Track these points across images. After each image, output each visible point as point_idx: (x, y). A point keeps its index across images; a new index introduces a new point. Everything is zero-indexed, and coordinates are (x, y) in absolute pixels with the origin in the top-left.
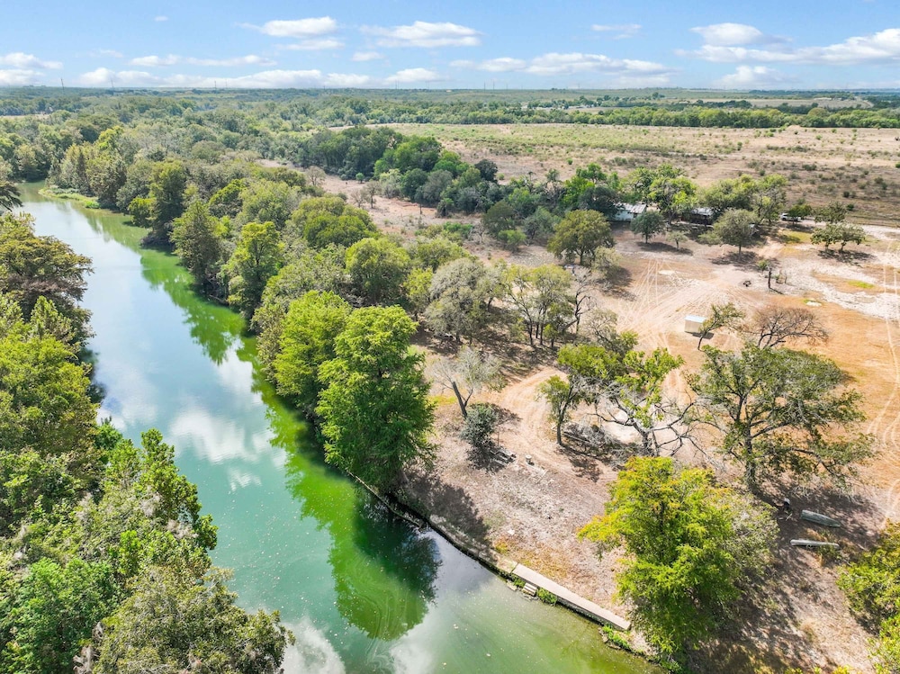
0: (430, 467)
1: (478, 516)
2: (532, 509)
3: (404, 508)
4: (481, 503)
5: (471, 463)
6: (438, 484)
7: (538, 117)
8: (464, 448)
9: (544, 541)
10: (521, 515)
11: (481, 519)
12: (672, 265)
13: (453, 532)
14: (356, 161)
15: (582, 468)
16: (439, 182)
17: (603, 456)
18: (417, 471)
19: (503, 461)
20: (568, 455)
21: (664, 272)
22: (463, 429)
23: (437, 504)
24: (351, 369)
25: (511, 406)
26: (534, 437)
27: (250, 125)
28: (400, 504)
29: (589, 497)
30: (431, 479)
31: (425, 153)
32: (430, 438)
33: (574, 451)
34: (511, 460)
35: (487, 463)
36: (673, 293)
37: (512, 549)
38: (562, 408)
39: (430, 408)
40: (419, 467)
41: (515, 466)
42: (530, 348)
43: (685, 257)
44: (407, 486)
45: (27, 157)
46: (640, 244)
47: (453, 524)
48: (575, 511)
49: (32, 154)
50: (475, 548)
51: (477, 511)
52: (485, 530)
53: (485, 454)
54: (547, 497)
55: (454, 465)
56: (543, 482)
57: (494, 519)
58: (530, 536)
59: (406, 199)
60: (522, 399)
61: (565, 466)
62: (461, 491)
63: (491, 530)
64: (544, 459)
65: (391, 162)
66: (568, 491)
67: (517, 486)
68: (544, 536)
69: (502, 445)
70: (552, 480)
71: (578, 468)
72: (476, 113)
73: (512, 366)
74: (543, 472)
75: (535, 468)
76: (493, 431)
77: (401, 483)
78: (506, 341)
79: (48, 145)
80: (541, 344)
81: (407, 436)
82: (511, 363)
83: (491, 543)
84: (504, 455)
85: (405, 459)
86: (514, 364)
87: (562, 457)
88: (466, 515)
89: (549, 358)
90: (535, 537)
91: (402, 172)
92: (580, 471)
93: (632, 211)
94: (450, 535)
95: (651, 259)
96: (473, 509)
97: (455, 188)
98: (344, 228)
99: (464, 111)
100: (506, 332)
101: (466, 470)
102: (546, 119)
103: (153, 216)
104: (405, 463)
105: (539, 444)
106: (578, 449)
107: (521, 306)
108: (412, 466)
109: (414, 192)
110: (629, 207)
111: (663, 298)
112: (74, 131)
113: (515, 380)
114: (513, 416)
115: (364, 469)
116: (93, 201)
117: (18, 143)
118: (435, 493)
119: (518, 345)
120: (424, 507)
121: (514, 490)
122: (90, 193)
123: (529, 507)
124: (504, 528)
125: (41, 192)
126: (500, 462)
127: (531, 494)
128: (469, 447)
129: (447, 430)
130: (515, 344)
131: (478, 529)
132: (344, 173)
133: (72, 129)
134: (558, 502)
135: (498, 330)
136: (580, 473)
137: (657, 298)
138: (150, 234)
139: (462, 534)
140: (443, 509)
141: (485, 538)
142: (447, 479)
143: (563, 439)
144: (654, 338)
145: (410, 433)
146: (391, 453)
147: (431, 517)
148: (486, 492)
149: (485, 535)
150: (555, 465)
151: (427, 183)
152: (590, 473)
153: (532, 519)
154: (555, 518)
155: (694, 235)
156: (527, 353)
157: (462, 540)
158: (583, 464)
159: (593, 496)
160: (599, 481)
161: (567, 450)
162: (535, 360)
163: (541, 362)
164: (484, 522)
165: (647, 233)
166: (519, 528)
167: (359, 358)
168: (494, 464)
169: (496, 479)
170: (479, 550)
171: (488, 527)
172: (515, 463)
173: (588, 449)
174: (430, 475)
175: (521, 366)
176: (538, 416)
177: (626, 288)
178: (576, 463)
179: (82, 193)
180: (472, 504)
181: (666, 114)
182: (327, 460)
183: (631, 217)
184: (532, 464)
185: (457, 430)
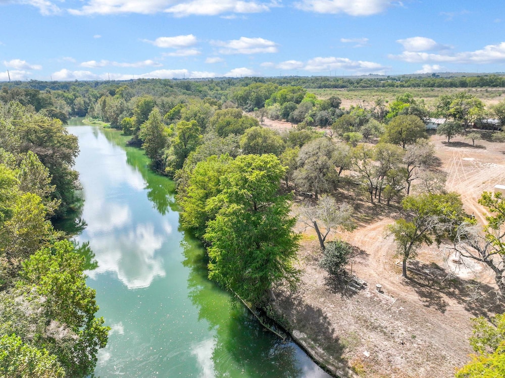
0: (294, 289)
1: (334, 335)
2: (385, 333)
3: (271, 321)
4: (338, 323)
5: (328, 287)
6: (300, 304)
7: (363, 84)
8: (322, 275)
9: (399, 367)
10: (374, 338)
11: (337, 339)
12: (472, 156)
13: (312, 348)
14: (255, 102)
15: (428, 299)
16: (305, 108)
17: (446, 290)
18: (283, 291)
19: (356, 288)
20: (413, 287)
21: (466, 159)
22: (322, 260)
23: (299, 321)
24: (230, 202)
25: (360, 244)
26: (381, 270)
27: (198, 88)
28: (268, 318)
29: (439, 327)
30: (294, 299)
31: (296, 94)
32: (295, 264)
33: (419, 284)
34: (362, 288)
35: (342, 288)
36: (478, 172)
37: (368, 370)
38: (408, 246)
39: (295, 238)
40: (285, 289)
41: (367, 293)
42: (370, 205)
43: (480, 150)
44: (274, 304)
45: (80, 104)
46: (444, 143)
47: (313, 340)
48: (427, 339)
49: (82, 102)
50: (333, 365)
51: (333, 330)
52: (341, 350)
53: (340, 282)
54: (398, 323)
55: (314, 288)
56: (394, 309)
57: (350, 339)
58: (385, 360)
59: (283, 120)
60: (368, 240)
61: (412, 296)
62: (319, 311)
63: (348, 350)
64: (393, 289)
65: (275, 101)
66: (418, 319)
67: (369, 311)
68: (399, 361)
69: (354, 274)
70: (401, 308)
71: (425, 299)
72: (326, 82)
73: (358, 216)
74: (393, 300)
75: (385, 296)
76: (346, 263)
77: (269, 300)
78: (352, 199)
79: (91, 98)
80: (379, 202)
81: (276, 260)
82: (357, 214)
83: (347, 362)
84: (356, 283)
85: (273, 280)
86: (359, 215)
87: (408, 288)
88: (324, 333)
89: (386, 211)
90: (390, 361)
91: (281, 105)
92: (427, 301)
93: (436, 122)
94: (309, 350)
95: (454, 151)
96: (330, 328)
97: (314, 112)
98: (241, 125)
99: (319, 82)
100: (351, 193)
101: (324, 293)
102: (368, 85)
103: (134, 127)
104: (273, 283)
105: (387, 276)
106: (422, 282)
107: (364, 173)
108: (280, 287)
109: (288, 115)
110: (434, 120)
111: (470, 174)
112: (106, 92)
113: (361, 226)
114: (362, 252)
115: (239, 286)
116: (108, 124)
117: (76, 97)
118: (298, 312)
119: (361, 202)
120: (288, 323)
121: (367, 314)
122: (107, 121)
123: (381, 331)
124: (360, 349)
125: (83, 121)
126: (354, 289)
127: (384, 320)
128: (326, 274)
129: (308, 260)
130: (359, 202)
131: (335, 347)
132: (247, 108)
133: (105, 91)
134: (410, 329)
135: (346, 192)
136: (427, 304)
137: (465, 175)
138: (132, 139)
139: (321, 350)
140: (304, 326)
141: (342, 357)
142: (308, 300)
143: (408, 273)
144: (469, 200)
145: (278, 259)
146: (261, 274)
147: (294, 332)
148: (342, 314)
149: (341, 355)
150: (403, 294)
151: (296, 110)
152: (437, 304)
153: (386, 343)
154: (408, 344)
155: (484, 137)
156: (369, 208)
157: (321, 356)
158: (429, 295)
159: (443, 326)
160: (446, 313)
161: (411, 282)
162: (375, 213)
163: (381, 215)
164: (340, 342)
165: (449, 135)
166: (374, 350)
167: (237, 192)
168: (347, 290)
169: (350, 303)
170: (337, 368)
171: (344, 347)
172: (367, 290)
173: (431, 282)
174: (294, 296)
175: (365, 216)
176: (383, 252)
177: (439, 168)
178: (422, 294)
179: (103, 121)
180: (329, 324)
181: (444, 81)
182: (209, 277)
183: (435, 126)
184: (382, 292)
185: (316, 260)
